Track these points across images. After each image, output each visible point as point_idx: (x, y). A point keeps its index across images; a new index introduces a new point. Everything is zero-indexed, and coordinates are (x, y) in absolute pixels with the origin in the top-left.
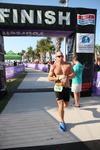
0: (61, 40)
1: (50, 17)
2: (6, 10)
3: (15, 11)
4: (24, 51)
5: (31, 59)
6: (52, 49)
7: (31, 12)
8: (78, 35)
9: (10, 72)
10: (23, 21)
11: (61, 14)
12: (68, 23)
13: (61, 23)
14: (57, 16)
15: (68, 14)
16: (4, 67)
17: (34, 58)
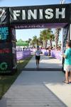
0: (59, 29)
1: (49, 13)
2: (18, 11)
3: (24, 11)
4: (30, 40)
5: (36, 46)
6: (52, 37)
7: (35, 11)
9: (19, 56)
10: (29, 18)
11: (57, 10)
12: (64, 17)
13: (57, 17)
14: (54, 13)
15: (64, 10)
16: (16, 51)
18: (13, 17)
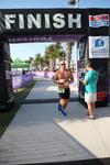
0: (72, 44)
1: (59, 20)
2: (12, 16)
3: (21, 17)
4: (31, 59)
5: (40, 67)
6: (62, 55)
7: (38, 16)
8: (90, 38)
9: (17, 82)
10: (30, 27)
11: (70, 16)
12: (79, 26)
13: (71, 26)
14: (66, 19)
15: (79, 16)
16: (11, 76)
17: (43, 66)
18: (4, 24)
